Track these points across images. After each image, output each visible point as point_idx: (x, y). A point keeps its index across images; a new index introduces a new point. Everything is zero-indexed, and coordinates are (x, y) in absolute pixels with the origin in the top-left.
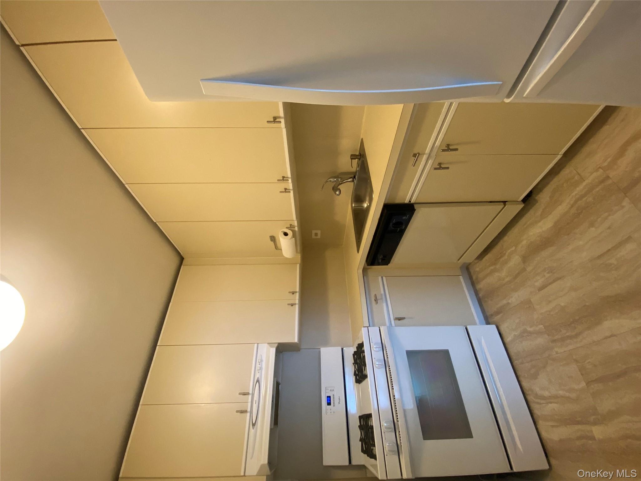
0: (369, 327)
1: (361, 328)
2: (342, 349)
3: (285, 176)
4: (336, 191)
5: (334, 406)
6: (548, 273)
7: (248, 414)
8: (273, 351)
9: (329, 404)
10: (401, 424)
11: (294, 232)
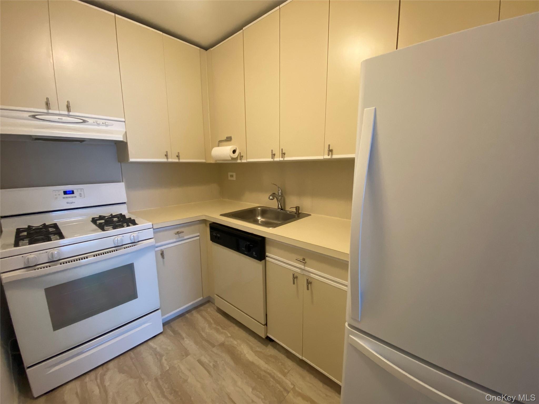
0: (152, 229)
1: (151, 222)
2: (125, 203)
3: (285, 155)
4: (272, 196)
5: (64, 198)
6: (213, 365)
7: (45, 111)
8: (120, 138)
9: (65, 193)
10: (58, 267)
11: (236, 159)
